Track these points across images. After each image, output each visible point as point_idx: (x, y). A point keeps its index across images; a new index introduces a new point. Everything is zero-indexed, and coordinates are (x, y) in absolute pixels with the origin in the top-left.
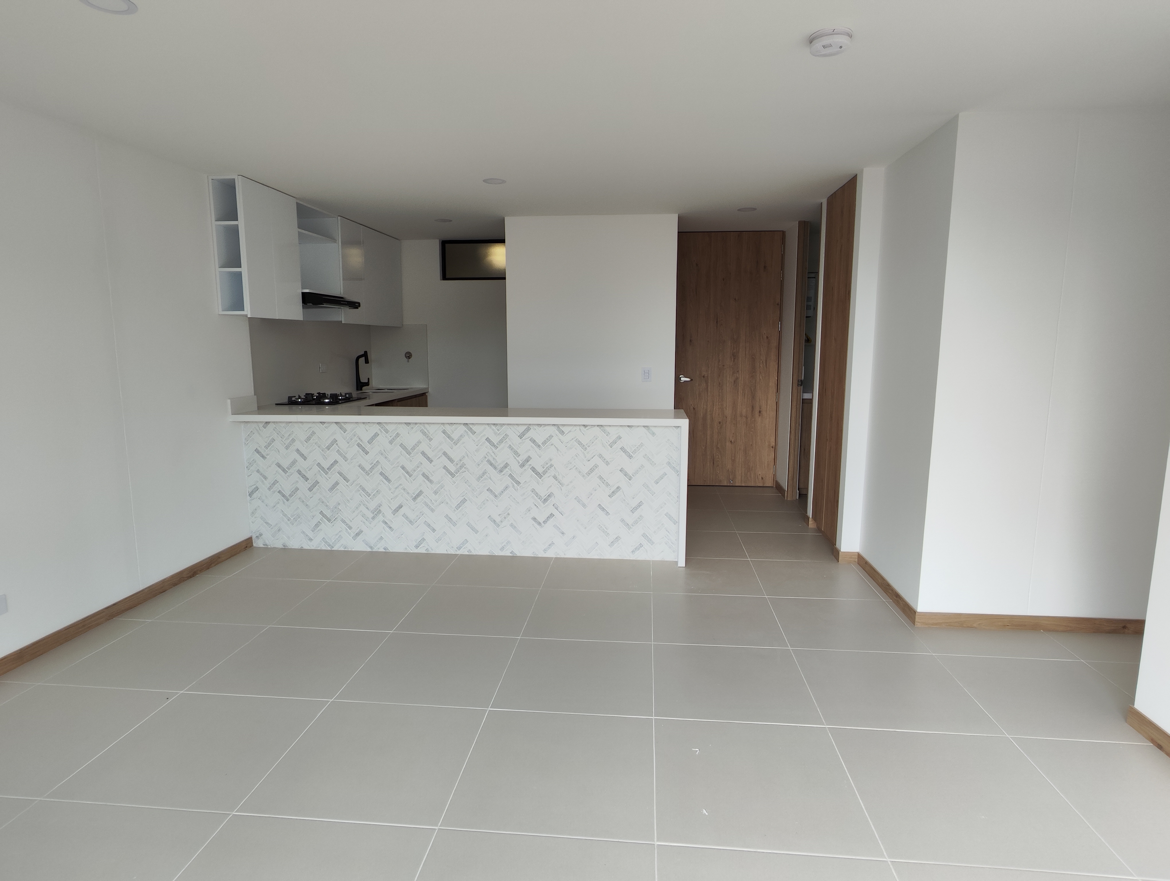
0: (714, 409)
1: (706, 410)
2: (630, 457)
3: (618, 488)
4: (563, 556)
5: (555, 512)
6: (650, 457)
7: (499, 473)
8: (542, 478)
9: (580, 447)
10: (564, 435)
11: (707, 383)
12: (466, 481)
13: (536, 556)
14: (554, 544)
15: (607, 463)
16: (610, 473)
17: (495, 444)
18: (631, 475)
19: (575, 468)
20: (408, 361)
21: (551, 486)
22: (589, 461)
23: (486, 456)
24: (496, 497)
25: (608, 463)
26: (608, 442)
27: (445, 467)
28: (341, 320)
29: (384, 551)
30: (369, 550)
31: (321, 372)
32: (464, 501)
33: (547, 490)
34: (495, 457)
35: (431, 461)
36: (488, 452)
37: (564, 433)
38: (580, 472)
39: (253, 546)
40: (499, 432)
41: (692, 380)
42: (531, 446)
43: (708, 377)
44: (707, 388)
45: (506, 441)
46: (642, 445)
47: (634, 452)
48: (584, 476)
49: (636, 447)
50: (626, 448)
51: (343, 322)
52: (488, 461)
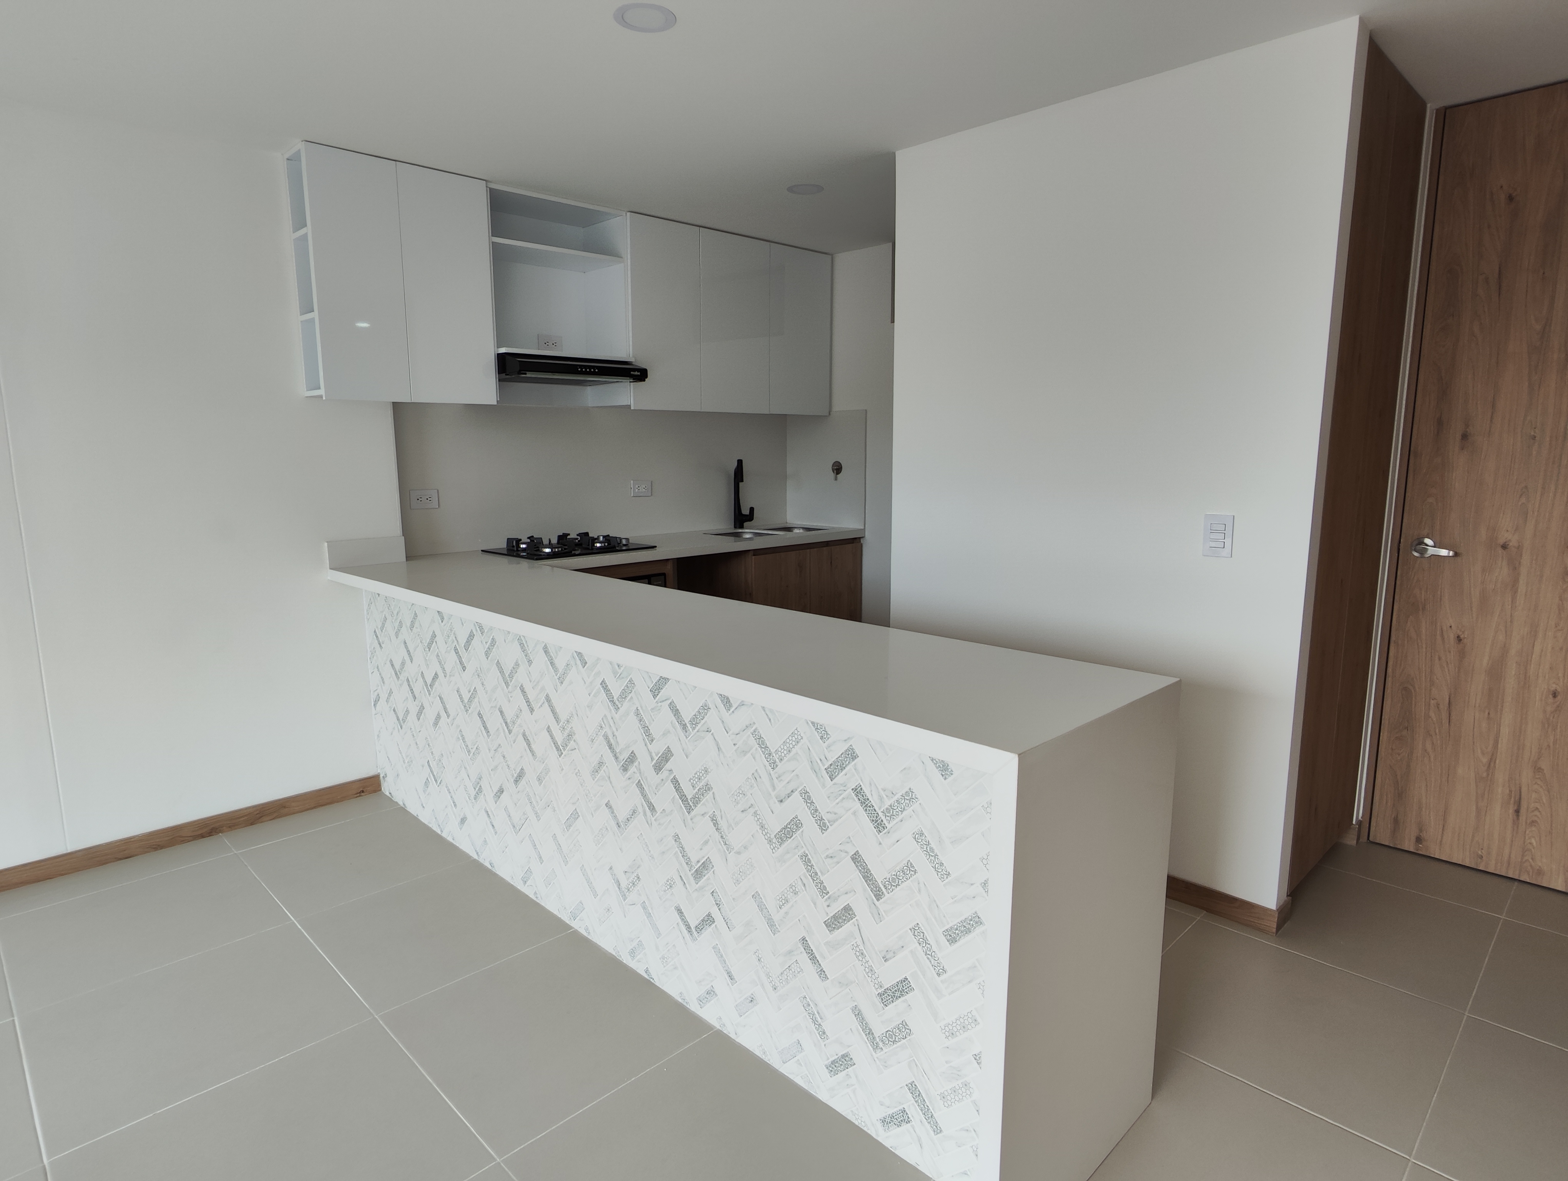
0: (1537, 649)
1: (1505, 650)
2: (879, 826)
3: (847, 909)
4: (733, 1036)
5: (716, 913)
6: (933, 845)
7: (621, 771)
8: (693, 813)
9: (763, 756)
10: (731, 710)
11: (1514, 566)
12: (577, 771)
13: (685, 1004)
14: (716, 995)
15: (823, 827)
16: (827, 857)
17: (615, 698)
18: (879, 882)
19: (752, 810)
20: (836, 479)
21: (706, 842)
22: (781, 801)
23: (602, 723)
24: (619, 826)
25: (824, 824)
26: (823, 758)
27: (549, 730)
28: (629, 404)
29: (490, 867)
30: (476, 857)
31: (632, 495)
32: (575, 815)
33: (701, 849)
34: (616, 733)
35: (532, 710)
36: (605, 716)
37: (731, 706)
38: (762, 827)
39: (381, 790)
40: (620, 671)
41: (1456, 554)
42: (672, 723)
43: (1519, 548)
44: (1515, 581)
45: (632, 698)
46: (909, 797)
47: (890, 812)
48: (770, 841)
49: (896, 798)
50: (866, 790)
51: (632, 408)
52: (606, 737)
